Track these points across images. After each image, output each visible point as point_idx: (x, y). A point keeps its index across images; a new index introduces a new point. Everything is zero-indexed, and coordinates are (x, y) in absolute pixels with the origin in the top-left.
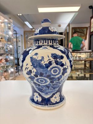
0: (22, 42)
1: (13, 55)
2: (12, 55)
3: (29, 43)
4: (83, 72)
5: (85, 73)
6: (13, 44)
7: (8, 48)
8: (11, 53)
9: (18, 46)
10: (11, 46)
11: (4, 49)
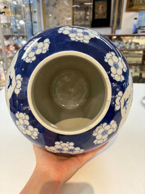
0: (39, 15)
1: (27, 37)
2: (25, 38)
3: (50, 15)
4: (138, 69)
5: (141, 72)
6: (25, 18)
7: (18, 25)
8: (22, 35)
9: (33, 22)
10: (22, 22)
11: (11, 27)
